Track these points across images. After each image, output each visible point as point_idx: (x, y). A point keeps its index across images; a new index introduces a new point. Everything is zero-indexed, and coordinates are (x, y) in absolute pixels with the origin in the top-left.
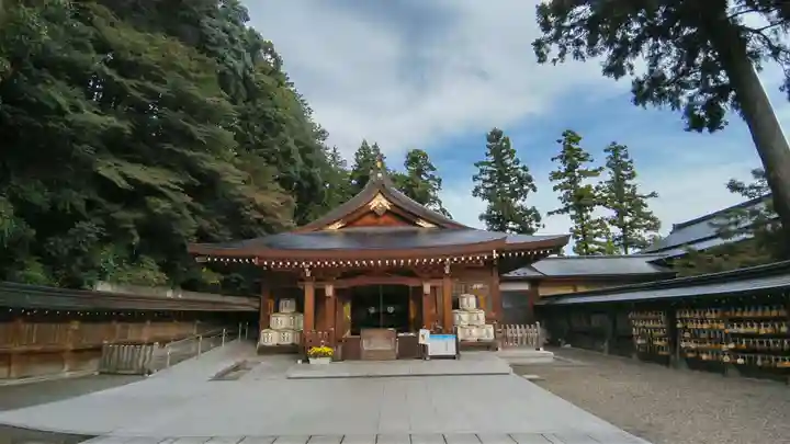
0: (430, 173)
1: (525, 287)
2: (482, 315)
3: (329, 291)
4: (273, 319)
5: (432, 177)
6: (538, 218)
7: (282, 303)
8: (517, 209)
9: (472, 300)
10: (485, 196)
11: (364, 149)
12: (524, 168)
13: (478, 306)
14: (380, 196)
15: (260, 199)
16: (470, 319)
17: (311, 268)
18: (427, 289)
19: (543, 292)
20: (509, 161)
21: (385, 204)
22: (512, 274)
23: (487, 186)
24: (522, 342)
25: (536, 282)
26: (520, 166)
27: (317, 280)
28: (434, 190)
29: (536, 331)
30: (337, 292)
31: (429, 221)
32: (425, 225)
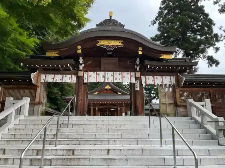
3: (97, 109)
9: (130, 112)
14: (108, 86)
17: (93, 103)
18: (119, 109)
21: (110, 88)
27: (94, 106)
30: (98, 109)
31: (121, 93)
32: (120, 94)
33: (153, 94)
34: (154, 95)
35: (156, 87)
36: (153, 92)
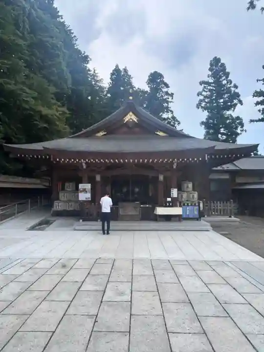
0: (165, 90)
1: (226, 177)
2: (196, 195)
3: (98, 178)
4: (61, 195)
5: (167, 93)
6: (242, 125)
7: (67, 184)
8: (228, 118)
9: (190, 185)
10: (205, 108)
11: (117, 71)
12: (236, 87)
13: (194, 189)
14: (131, 113)
15: (45, 111)
16: (188, 196)
17: (86, 163)
18: (161, 178)
19: (239, 180)
20: (225, 82)
21: (135, 119)
22: (219, 168)
23: (206, 100)
24: (220, 212)
25: (234, 173)
26: (232, 85)
27: (90, 171)
28: (167, 102)
29: (231, 206)
30: (102, 178)
31: (164, 132)
32: (161, 134)
33: (223, 134)
34: (225, 137)
35: (228, 121)
36: (222, 130)
